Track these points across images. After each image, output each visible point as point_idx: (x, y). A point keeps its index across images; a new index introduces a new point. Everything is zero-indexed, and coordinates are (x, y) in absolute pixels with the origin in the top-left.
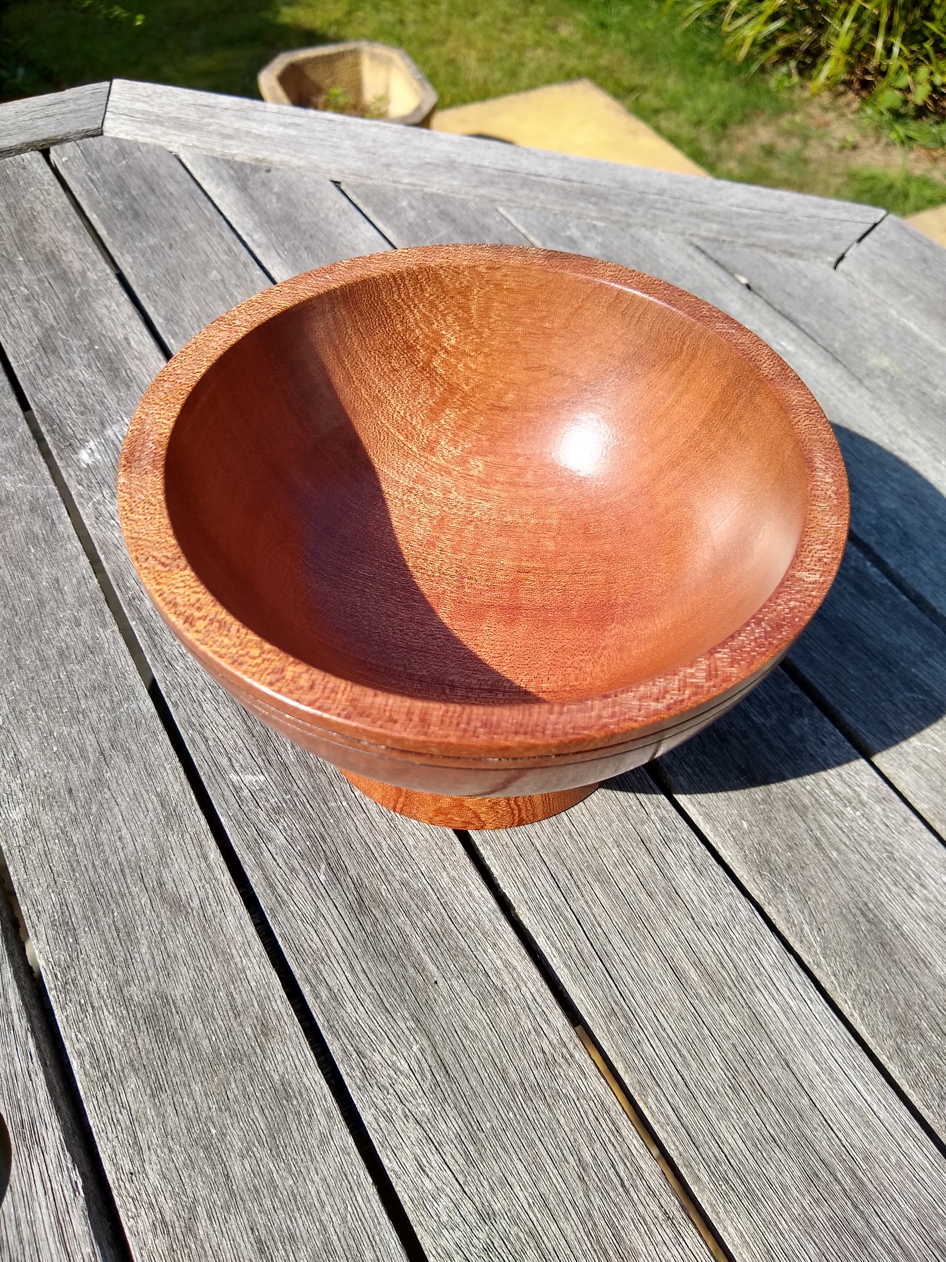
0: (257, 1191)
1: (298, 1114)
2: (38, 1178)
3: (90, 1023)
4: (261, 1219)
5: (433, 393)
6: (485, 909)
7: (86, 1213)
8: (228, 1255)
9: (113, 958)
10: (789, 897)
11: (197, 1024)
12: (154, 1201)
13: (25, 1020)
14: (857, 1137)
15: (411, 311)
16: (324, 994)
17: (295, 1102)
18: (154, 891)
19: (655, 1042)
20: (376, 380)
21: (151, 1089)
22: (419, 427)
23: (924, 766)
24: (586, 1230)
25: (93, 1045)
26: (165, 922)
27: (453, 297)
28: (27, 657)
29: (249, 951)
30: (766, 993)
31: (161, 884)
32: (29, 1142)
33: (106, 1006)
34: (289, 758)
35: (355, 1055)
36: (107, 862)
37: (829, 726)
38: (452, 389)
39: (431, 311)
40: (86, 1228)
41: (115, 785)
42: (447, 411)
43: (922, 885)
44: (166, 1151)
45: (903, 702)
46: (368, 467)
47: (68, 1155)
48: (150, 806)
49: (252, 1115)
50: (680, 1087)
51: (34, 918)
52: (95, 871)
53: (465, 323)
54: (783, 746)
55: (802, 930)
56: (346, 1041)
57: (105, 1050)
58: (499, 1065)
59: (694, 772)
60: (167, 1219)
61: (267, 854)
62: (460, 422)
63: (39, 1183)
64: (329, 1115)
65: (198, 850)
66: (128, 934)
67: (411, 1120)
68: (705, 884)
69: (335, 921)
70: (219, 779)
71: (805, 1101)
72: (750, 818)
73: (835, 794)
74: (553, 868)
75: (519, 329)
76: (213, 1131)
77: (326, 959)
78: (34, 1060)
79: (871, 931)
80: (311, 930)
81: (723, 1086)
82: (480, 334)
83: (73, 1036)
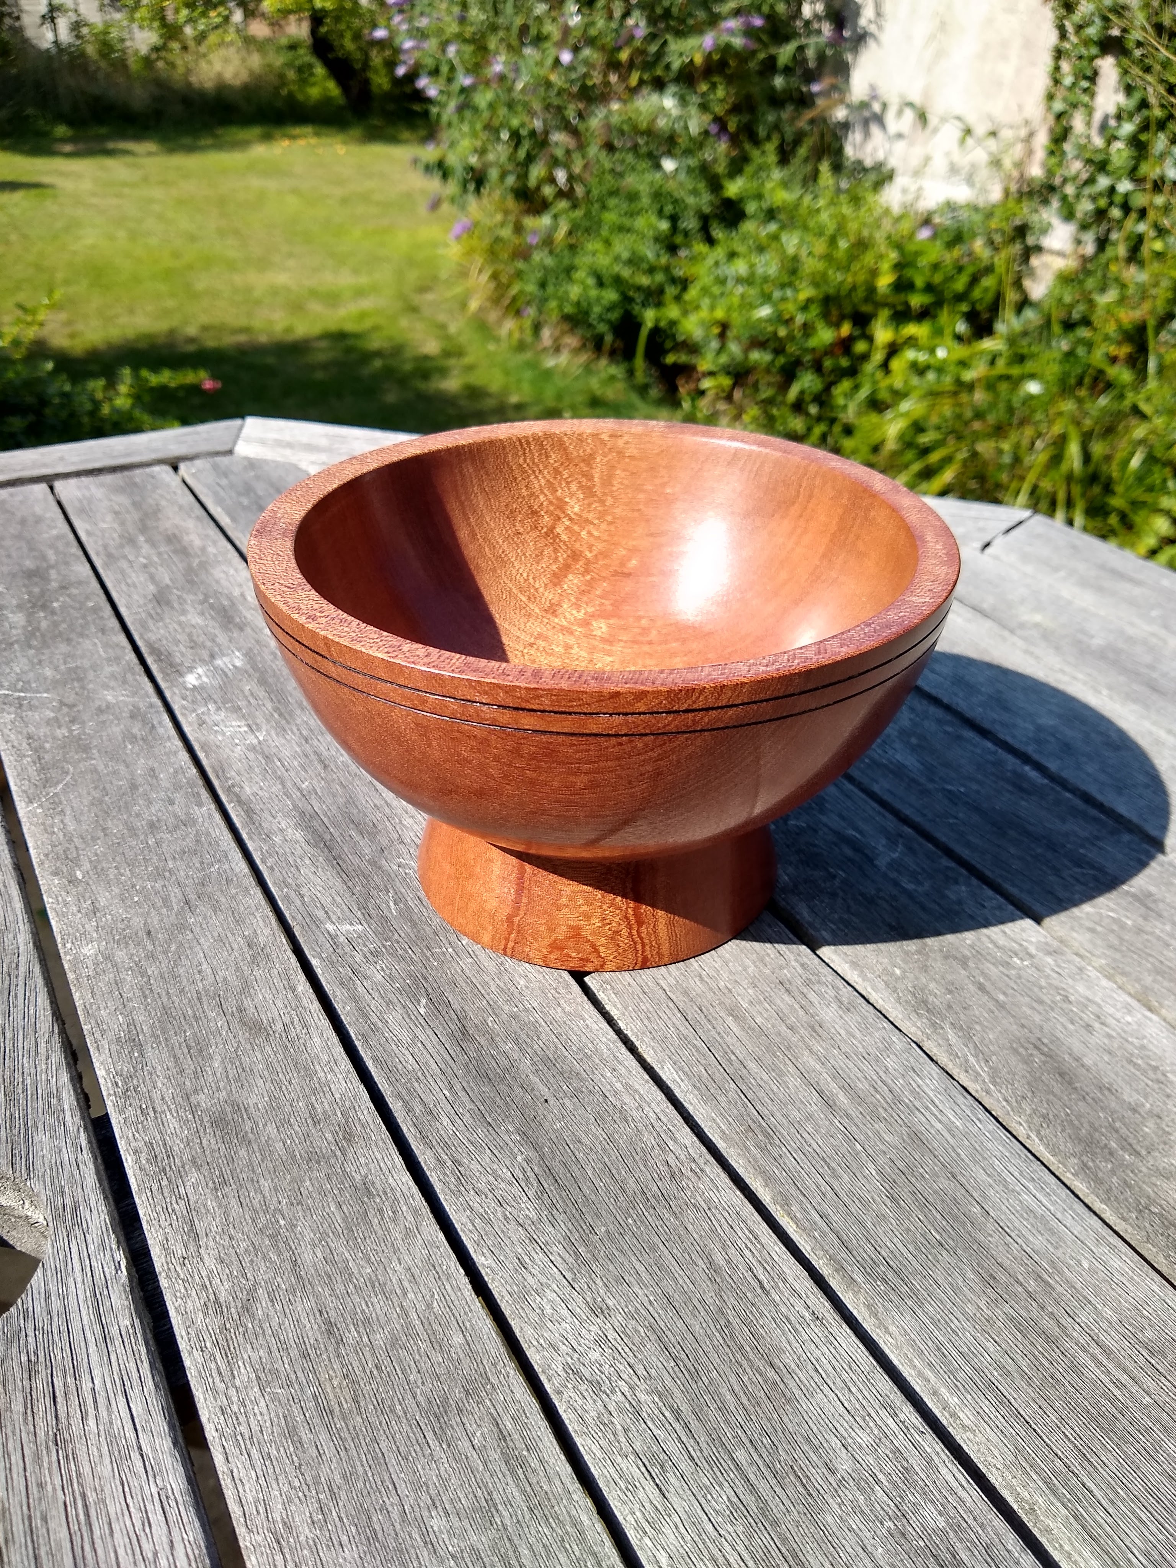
0: (329, 1277)
1: (380, 1210)
2: (75, 1256)
3: (150, 1124)
4: (331, 1303)
5: (556, 559)
6: (604, 1040)
7: (128, 1289)
8: (290, 1335)
9: (182, 1071)
10: (951, 1035)
11: (271, 1129)
12: (208, 1283)
13: (78, 1117)
14: (1038, 1242)
15: (536, 477)
16: (418, 1108)
17: (378, 1200)
18: (233, 1015)
19: (799, 1156)
20: (501, 541)
21: (214, 1183)
22: (541, 590)
23: (1099, 929)
24: (718, 1327)
25: (152, 1144)
26: (243, 1042)
27: (576, 465)
28: (115, 827)
29: (335, 1067)
30: (927, 1114)
31: (240, 1010)
32: (69, 1224)
33: (170, 1110)
34: (391, 912)
35: (449, 1163)
36: (183, 990)
37: (990, 893)
38: (575, 556)
39: (555, 478)
40: (126, 1303)
41: (198, 929)
42: (570, 577)
43: (1102, 1024)
44: (227, 1238)
45: (1072, 876)
46: (490, 620)
47: (113, 1236)
48: (235, 946)
49: (327, 1210)
50: (828, 1196)
51: (98, 1035)
52: (169, 998)
53: (589, 491)
54: (937, 908)
55: (967, 1061)
56: (440, 1150)
57: (166, 1149)
58: (617, 1176)
59: (839, 928)
60: (222, 1300)
61: (361, 989)
62: (583, 588)
63: (76, 1260)
64: (416, 1212)
65: (286, 983)
66: (201, 1051)
67: (512, 1222)
68: (852, 1020)
69: (434, 1047)
70: (314, 928)
71: (976, 1209)
72: (903, 965)
73: (998, 947)
74: (681, 1005)
75: (641, 496)
76: (282, 1222)
77: (422, 1078)
78: (84, 1152)
79: (1044, 1063)
80: (407, 1052)
81: (880, 1196)
82: (602, 502)
83: (130, 1135)
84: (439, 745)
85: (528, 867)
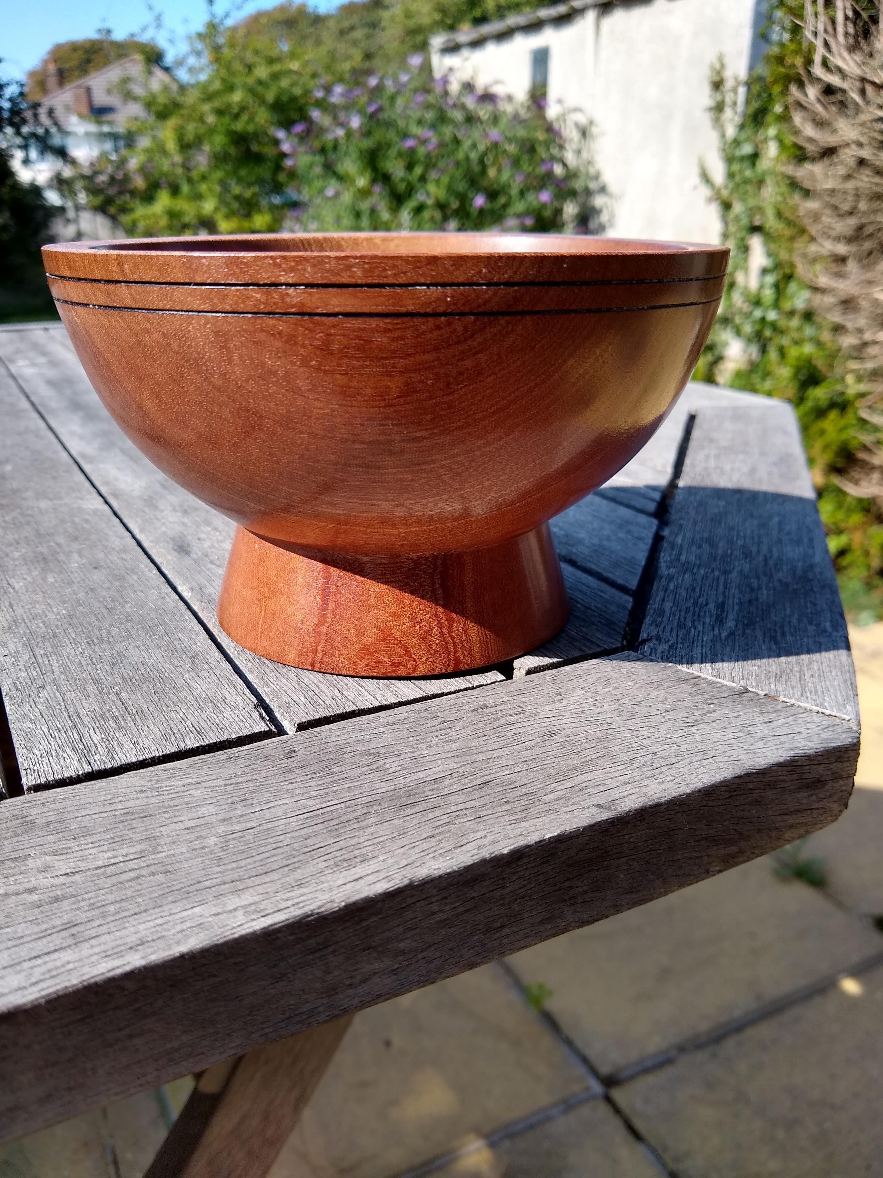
84: (241, 357)
85: (335, 572)
